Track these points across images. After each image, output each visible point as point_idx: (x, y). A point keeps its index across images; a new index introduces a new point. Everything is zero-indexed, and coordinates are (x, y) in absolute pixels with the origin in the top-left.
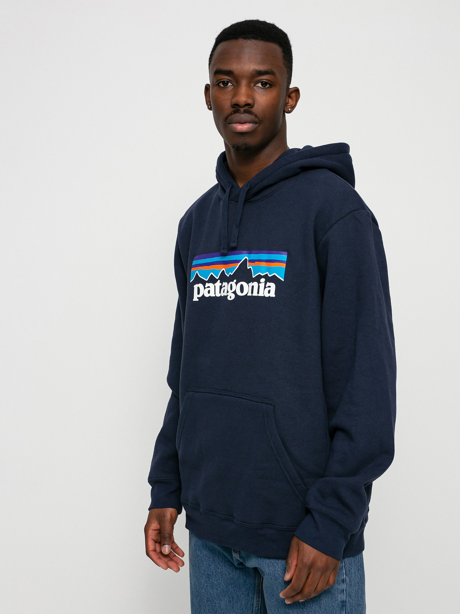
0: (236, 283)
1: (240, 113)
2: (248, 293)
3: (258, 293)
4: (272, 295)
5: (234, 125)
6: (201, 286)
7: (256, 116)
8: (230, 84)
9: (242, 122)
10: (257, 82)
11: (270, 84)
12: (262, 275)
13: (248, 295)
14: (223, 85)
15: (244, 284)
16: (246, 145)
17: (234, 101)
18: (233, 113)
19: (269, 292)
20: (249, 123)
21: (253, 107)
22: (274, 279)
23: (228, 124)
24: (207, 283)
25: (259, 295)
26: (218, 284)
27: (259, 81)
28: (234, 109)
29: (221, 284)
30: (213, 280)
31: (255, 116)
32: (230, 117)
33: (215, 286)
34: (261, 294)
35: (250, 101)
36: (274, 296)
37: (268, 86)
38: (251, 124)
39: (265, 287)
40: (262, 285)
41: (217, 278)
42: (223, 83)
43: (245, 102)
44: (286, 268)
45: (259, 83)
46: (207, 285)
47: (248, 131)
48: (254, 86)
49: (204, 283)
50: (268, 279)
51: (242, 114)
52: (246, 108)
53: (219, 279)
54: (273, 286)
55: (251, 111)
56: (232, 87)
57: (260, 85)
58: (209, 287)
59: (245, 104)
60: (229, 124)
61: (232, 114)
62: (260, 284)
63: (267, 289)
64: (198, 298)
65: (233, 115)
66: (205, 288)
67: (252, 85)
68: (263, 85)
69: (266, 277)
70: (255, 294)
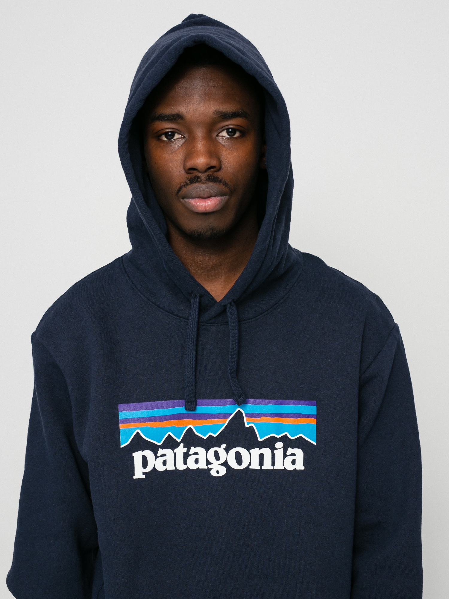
0: (227, 450)
1: (200, 182)
2: (250, 464)
3: (273, 464)
4: (300, 466)
5: (192, 201)
6: (148, 454)
7: (225, 184)
8: (177, 136)
9: (205, 196)
10: (221, 130)
11: (241, 131)
12: (278, 437)
13: (251, 467)
14: (166, 137)
15: (243, 451)
16: (213, 230)
17: (190, 164)
18: (188, 182)
19: (294, 462)
20: (216, 196)
21: (219, 169)
22: (300, 443)
23: (182, 200)
24: (160, 450)
25: (275, 468)
26: (181, 450)
27: (224, 128)
28: (189, 176)
29: (185, 450)
30: (171, 444)
31: (223, 184)
32: (184, 190)
33: (175, 454)
34: (279, 466)
35: (214, 163)
36: (303, 468)
37: (237, 135)
38: (219, 198)
39: (285, 456)
40: (279, 453)
41: (179, 441)
42: (166, 135)
43: (207, 164)
44: (316, 425)
45: (224, 130)
46: (161, 452)
47: (215, 210)
48: (217, 136)
49: (154, 449)
50: (288, 443)
51: (204, 183)
52: (209, 173)
53: (181, 442)
54: (299, 454)
55: (217, 178)
56: (182, 141)
57: (224, 134)
58: (164, 455)
59: (208, 167)
60: (183, 198)
61: (187, 184)
62: (275, 452)
63: (289, 459)
64: (144, 474)
65: (189, 186)
66: (157, 457)
67: (214, 135)
68: (229, 134)
69: (284, 439)
70: (267, 466)
